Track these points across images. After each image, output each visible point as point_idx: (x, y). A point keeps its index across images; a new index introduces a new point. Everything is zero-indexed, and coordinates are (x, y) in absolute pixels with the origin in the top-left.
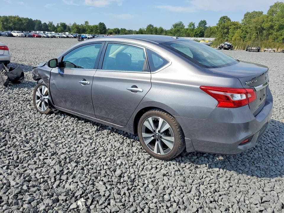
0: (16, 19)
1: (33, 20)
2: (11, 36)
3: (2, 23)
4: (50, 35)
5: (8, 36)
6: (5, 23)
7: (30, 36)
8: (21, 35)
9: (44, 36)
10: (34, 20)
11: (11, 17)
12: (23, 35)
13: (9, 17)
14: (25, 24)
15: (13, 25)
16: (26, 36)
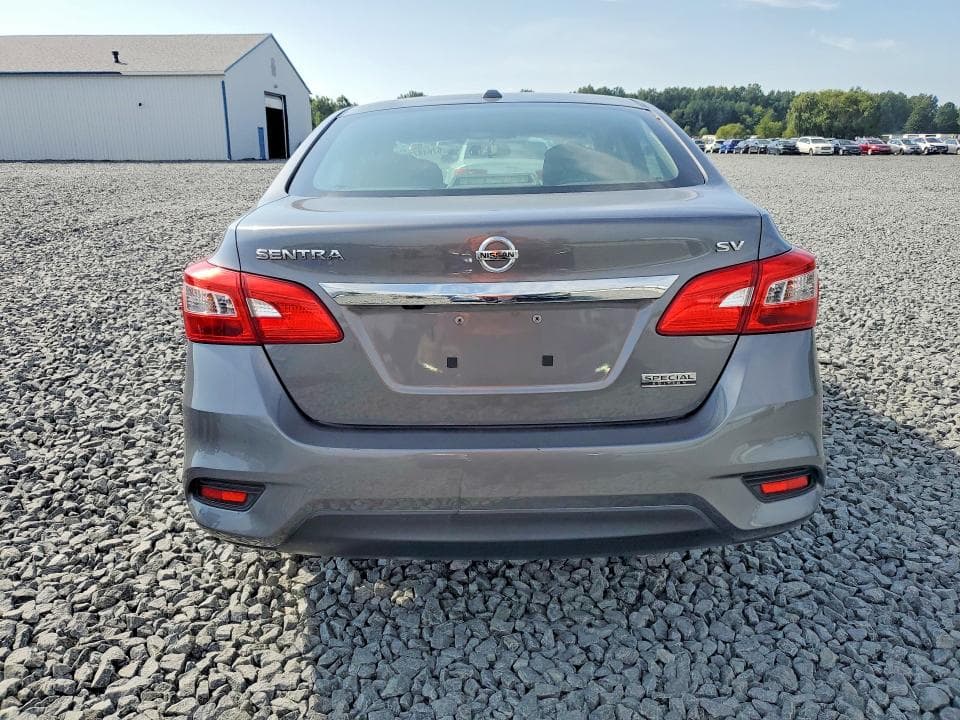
0: (843, 98)
1: (909, 96)
2: (792, 151)
3: (797, 114)
4: (928, 145)
5: (784, 154)
6: (805, 115)
7: (849, 152)
8: (823, 148)
9: (901, 150)
10: (914, 97)
11: (827, 95)
12: (829, 148)
13: (822, 94)
14: (866, 114)
15: (827, 118)
16: (836, 152)
